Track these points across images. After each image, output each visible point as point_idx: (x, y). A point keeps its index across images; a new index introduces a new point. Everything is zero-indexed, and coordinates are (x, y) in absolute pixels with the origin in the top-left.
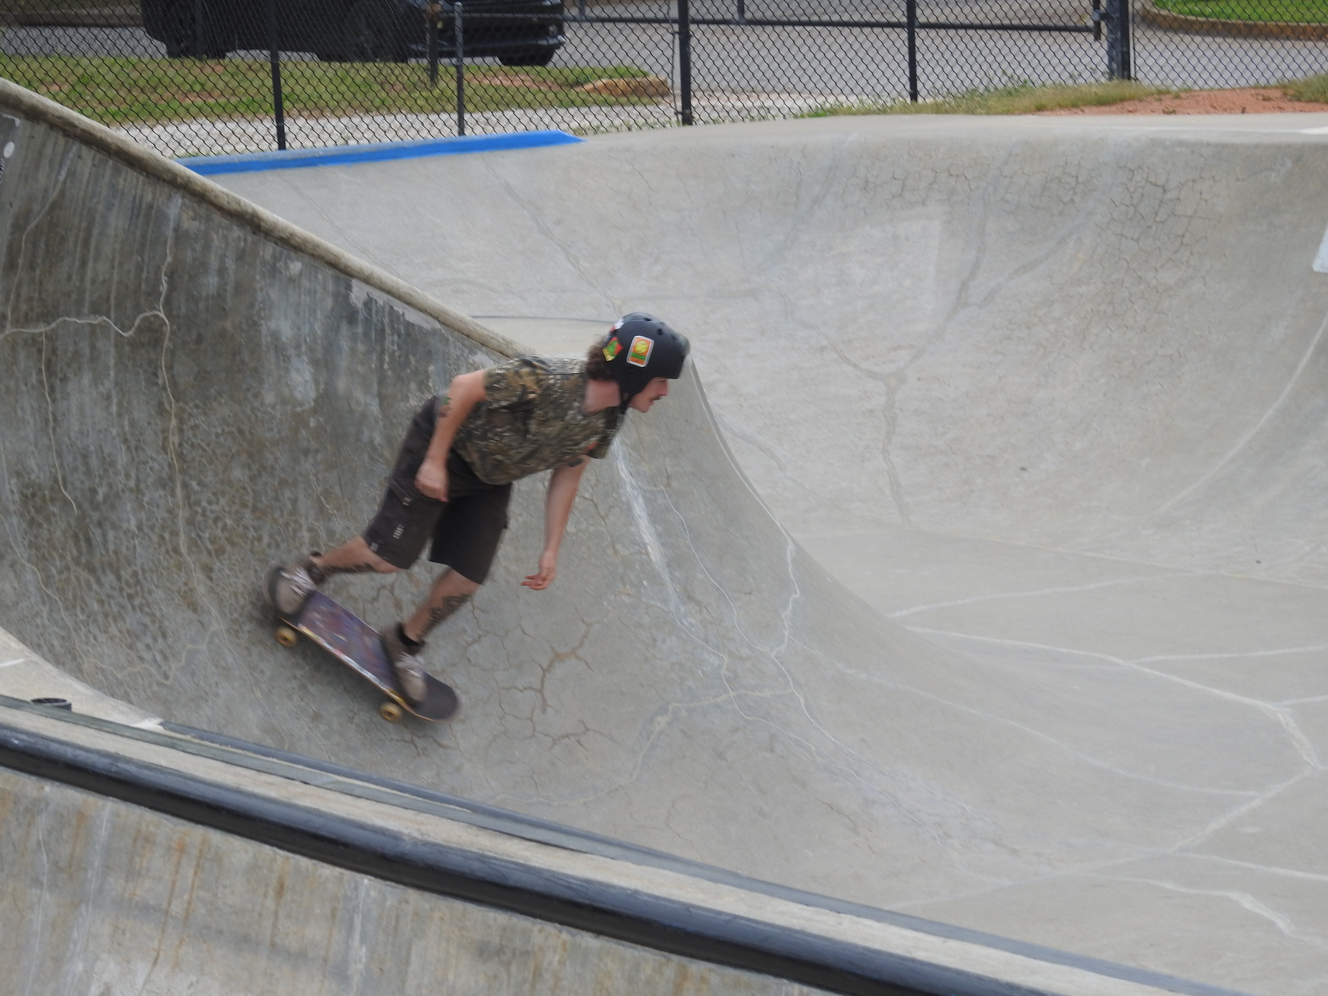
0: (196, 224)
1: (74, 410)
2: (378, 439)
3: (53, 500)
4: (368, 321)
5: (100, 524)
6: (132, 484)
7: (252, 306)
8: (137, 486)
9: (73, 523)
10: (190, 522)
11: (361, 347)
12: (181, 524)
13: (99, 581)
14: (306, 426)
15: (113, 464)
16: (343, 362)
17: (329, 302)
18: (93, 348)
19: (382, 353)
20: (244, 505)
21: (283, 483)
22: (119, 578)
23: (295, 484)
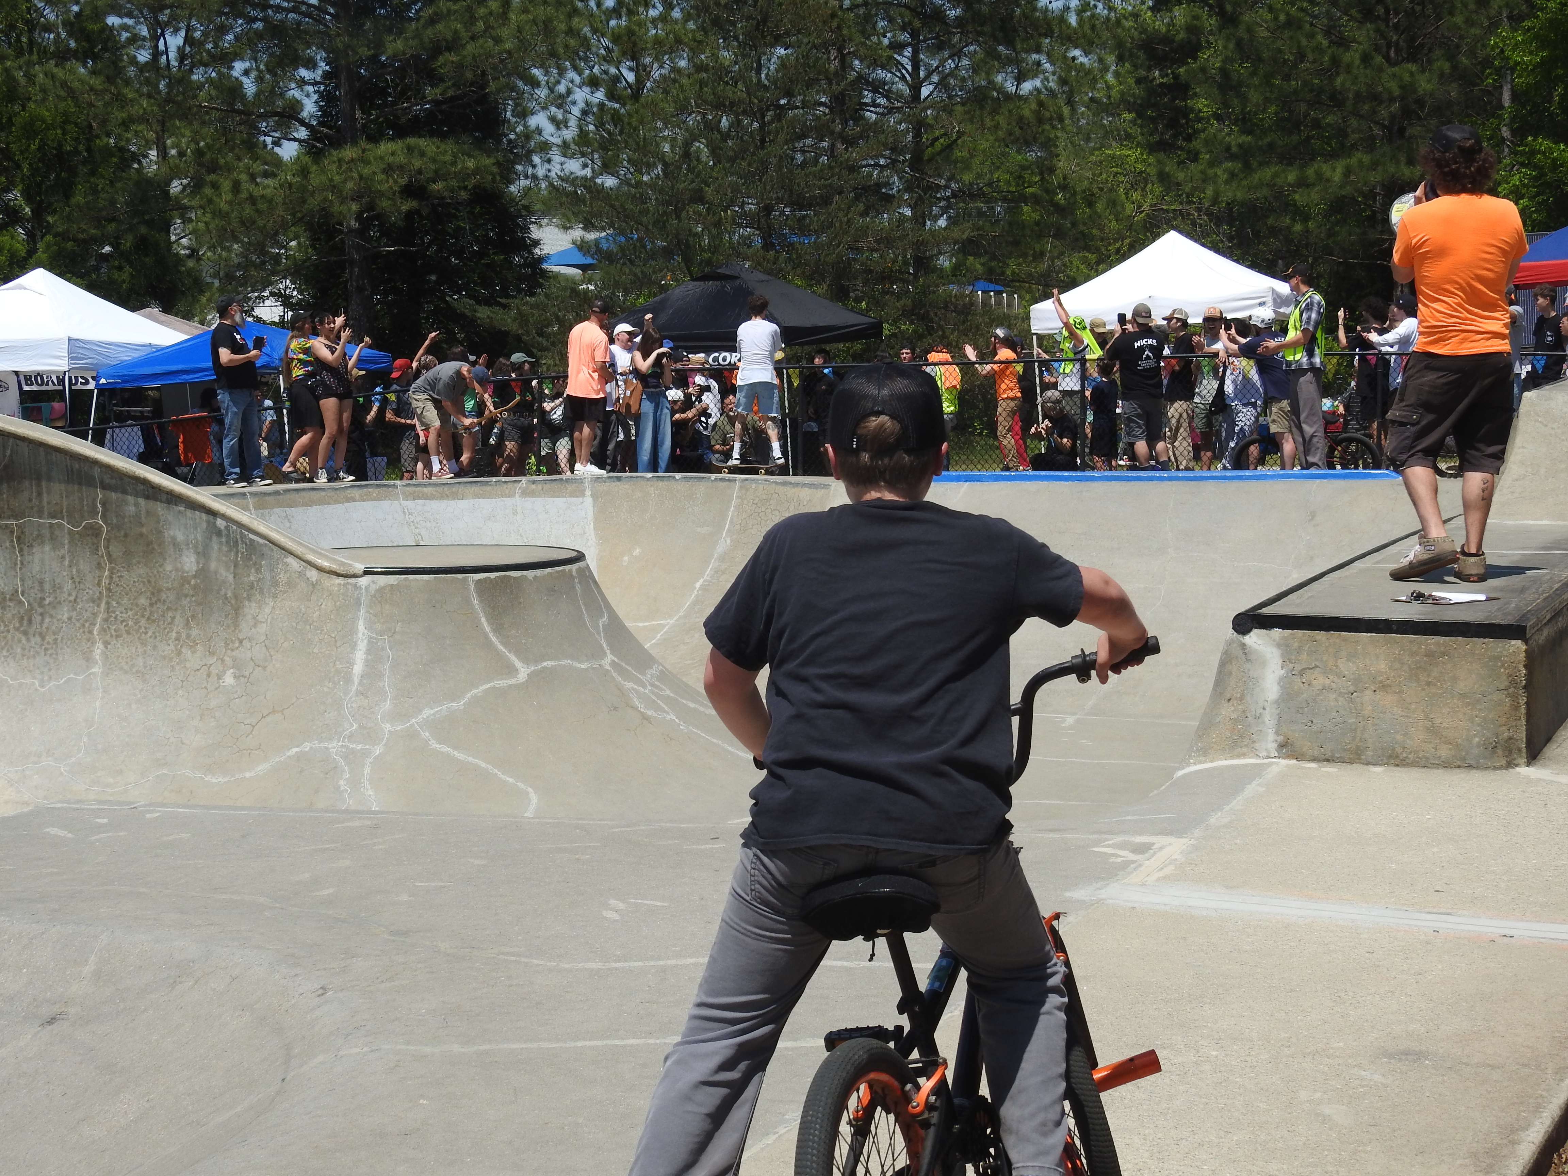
0: (113, 481)
1: (36, 560)
2: (229, 594)
3: (10, 600)
4: (228, 536)
5: (41, 614)
6: (72, 598)
7: (158, 522)
8: (75, 600)
9: (22, 612)
10: (106, 620)
11: (225, 548)
12: (99, 620)
13: (28, 640)
14: (189, 583)
15: (61, 588)
16: (214, 554)
17: (204, 525)
18: (52, 534)
19: (237, 552)
20: (143, 616)
21: (169, 609)
22: (43, 639)
23: (176, 610)
